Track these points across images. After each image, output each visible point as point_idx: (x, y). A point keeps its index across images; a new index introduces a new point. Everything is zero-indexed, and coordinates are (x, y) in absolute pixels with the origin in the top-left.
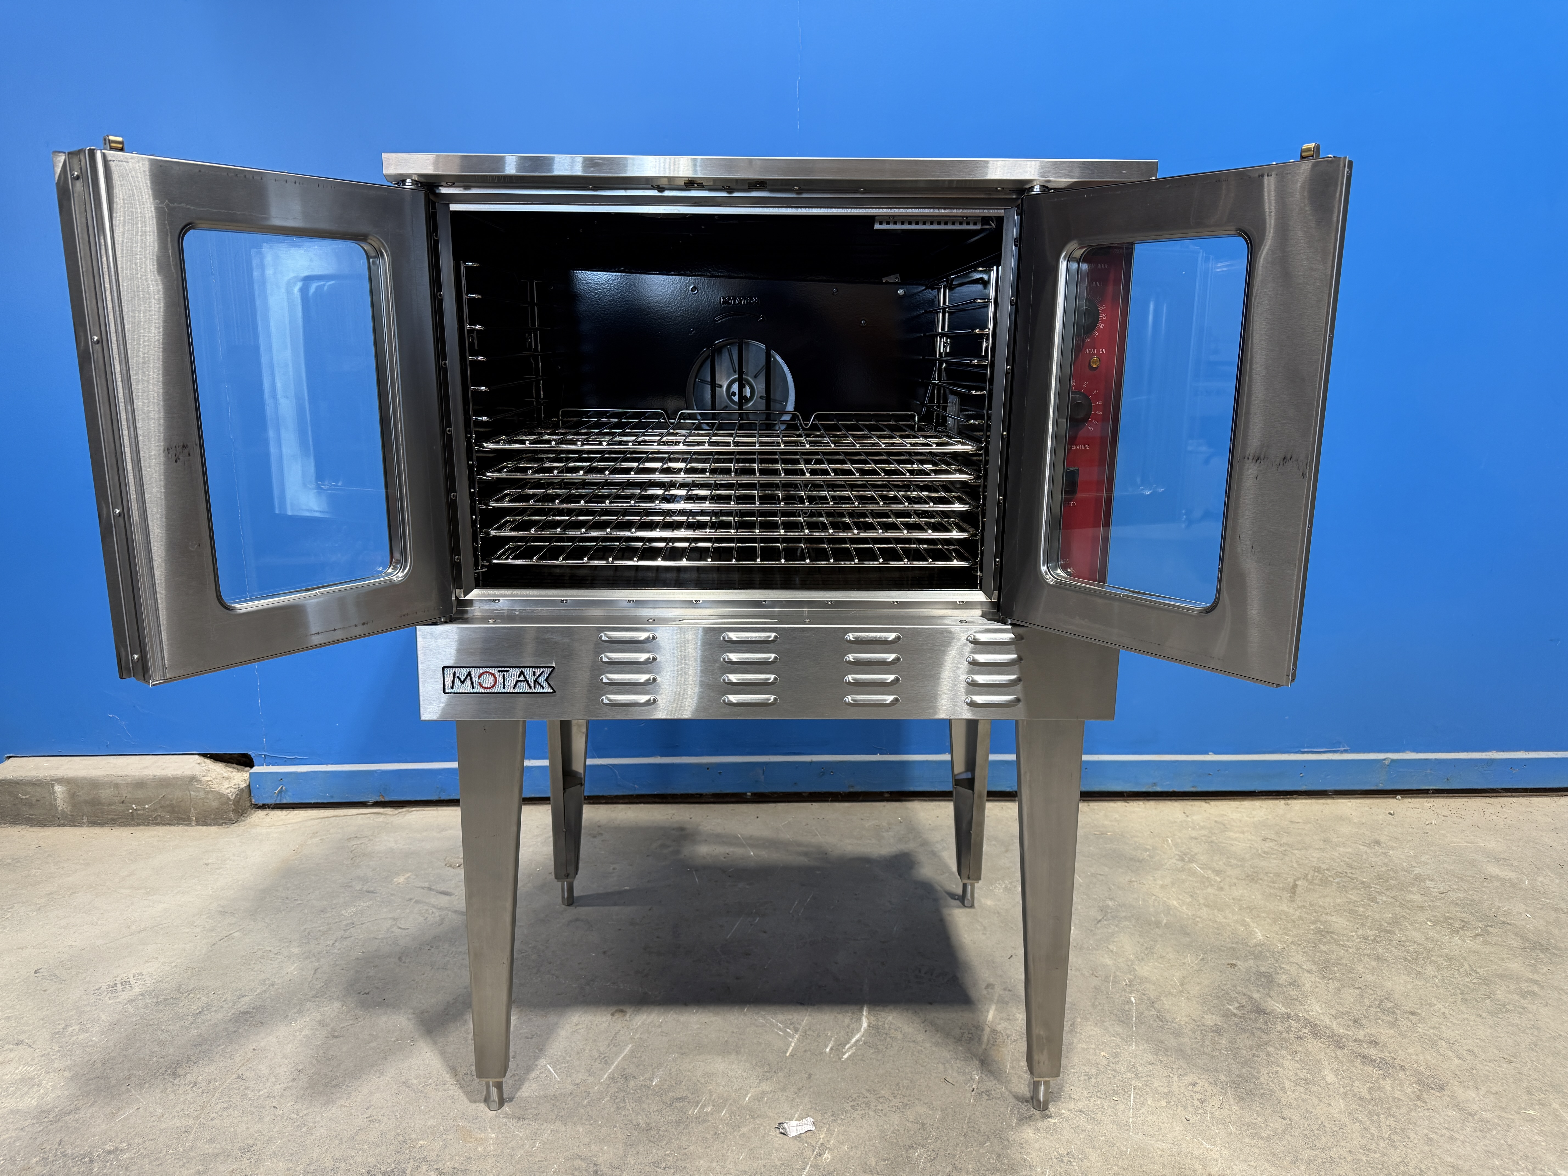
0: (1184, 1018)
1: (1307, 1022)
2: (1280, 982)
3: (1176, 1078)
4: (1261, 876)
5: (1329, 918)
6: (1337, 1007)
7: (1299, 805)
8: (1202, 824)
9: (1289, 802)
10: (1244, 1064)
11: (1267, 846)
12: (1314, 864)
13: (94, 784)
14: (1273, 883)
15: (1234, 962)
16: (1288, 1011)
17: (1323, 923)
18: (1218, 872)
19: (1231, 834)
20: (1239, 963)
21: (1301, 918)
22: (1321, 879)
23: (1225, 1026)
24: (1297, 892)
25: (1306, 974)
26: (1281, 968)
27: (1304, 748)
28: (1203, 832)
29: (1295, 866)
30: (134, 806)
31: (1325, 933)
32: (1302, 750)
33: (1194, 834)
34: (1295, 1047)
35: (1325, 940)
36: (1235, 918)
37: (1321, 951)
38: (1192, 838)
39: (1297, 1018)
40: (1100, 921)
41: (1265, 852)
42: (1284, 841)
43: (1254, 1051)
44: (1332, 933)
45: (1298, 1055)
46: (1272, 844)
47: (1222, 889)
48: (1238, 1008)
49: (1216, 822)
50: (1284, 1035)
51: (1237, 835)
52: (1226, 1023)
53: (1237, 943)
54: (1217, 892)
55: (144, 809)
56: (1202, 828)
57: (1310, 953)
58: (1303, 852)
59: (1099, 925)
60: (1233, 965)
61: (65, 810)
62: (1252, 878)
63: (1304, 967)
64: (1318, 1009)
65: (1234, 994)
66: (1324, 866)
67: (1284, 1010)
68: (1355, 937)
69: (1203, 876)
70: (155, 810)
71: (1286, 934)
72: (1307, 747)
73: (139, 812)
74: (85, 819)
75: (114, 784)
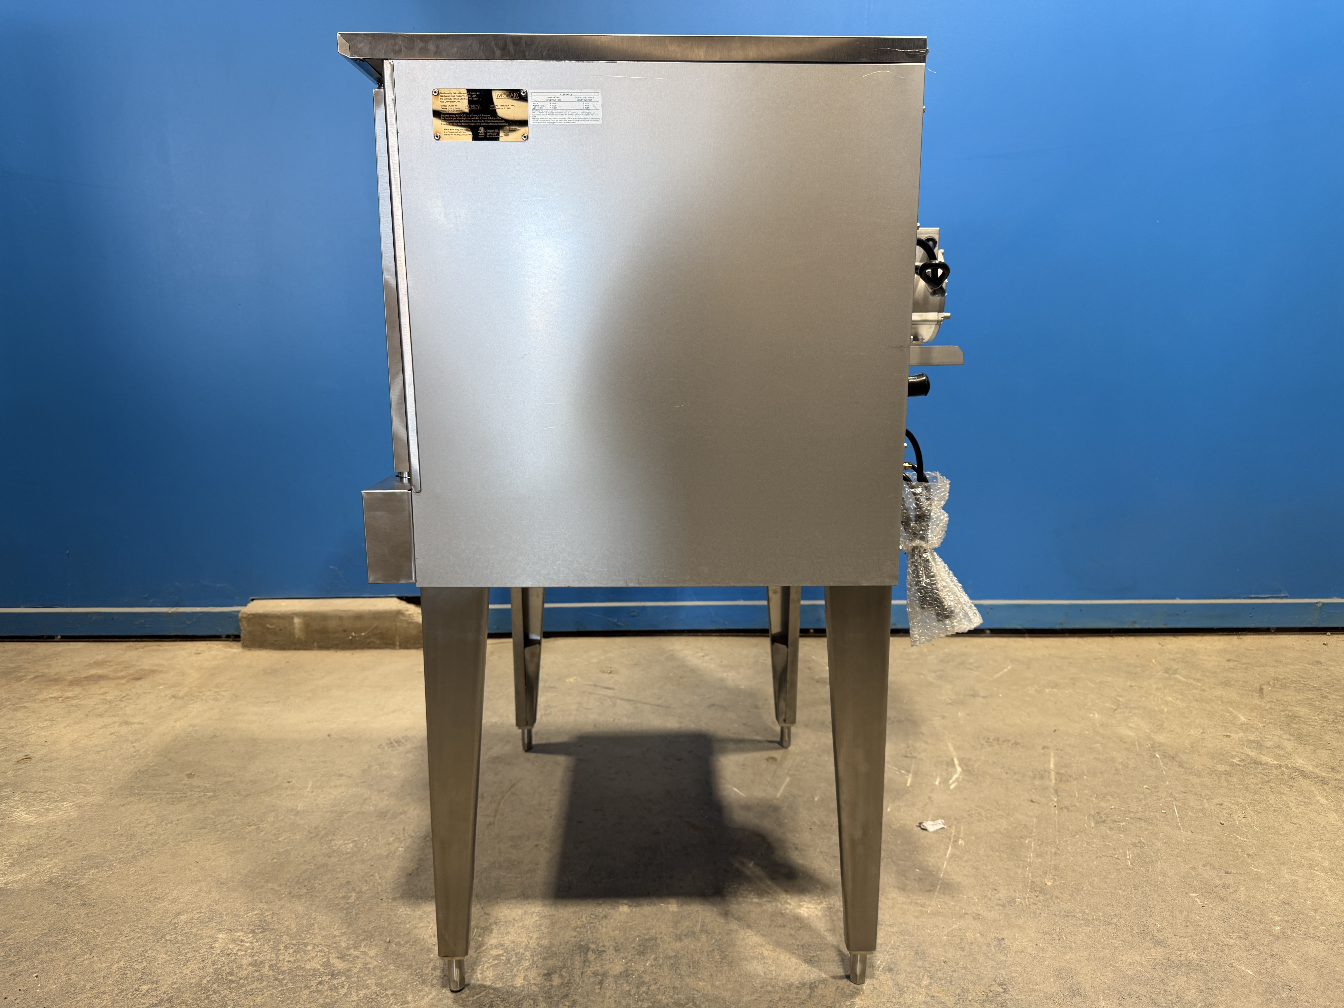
0: (1201, 767)
1: (1296, 769)
2: (1268, 746)
3: (1205, 801)
4: (1233, 683)
5: (1294, 708)
6: (1316, 760)
7: (1249, 640)
8: (1176, 651)
9: (1241, 637)
10: (1255, 793)
11: (1231, 664)
12: (1273, 675)
13: (324, 617)
14: (1244, 687)
15: (1228, 734)
16: (1279, 762)
17: (1289, 711)
18: (1198, 680)
19: (1201, 657)
20: (1232, 735)
21: (1271, 708)
22: (1281, 685)
23: (1233, 771)
24: (1264, 693)
25: (1286, 741)
26: (1266, 738)
27: (1252, 594)
28: (1178, 656)
29: (1258, 676)
30: (353, 634)
31: (1293, 718)
32: (1250, 596)
33: (1171, 657)
34: (1290, 784)
35: (1294, 721)
36: (1221, 708)
37: (1293, 728)
38: (1171, 659)
39: (1287, 767)
40: (1115, 710)
41: (1231, 668)
42: (1244, 661)
43: (1260, 786)
44: (1300, 717)
45: (1295, 788)
46: (1235, 663)
47: (1204, 691)
48: (1240, 761)
49: (1186, 649)
50: (1280, 777)
51: (1205, 658)
52: (1234, 769)
53: (1226, 723)
54: (1201, 693)
55: (361, 636)
56: (1177, 653)
57: (1286, 729)
58: (1262, 668)
59: (1116, 712)
60: (1229, 736)
61: (301, 637)
62: (1226, 684)
63: (1284, 737)
64: (1302, 762)
65: (1234, 753)
66: (1281, 677)
67: (1275, 762)
68: (1318, 720)
69: (1187, 683)
70: (369, 637)
71: (1263, 718)
72: (1255, 594)
73: (357, 639)
74: (315, 644)
75: (339, 617)
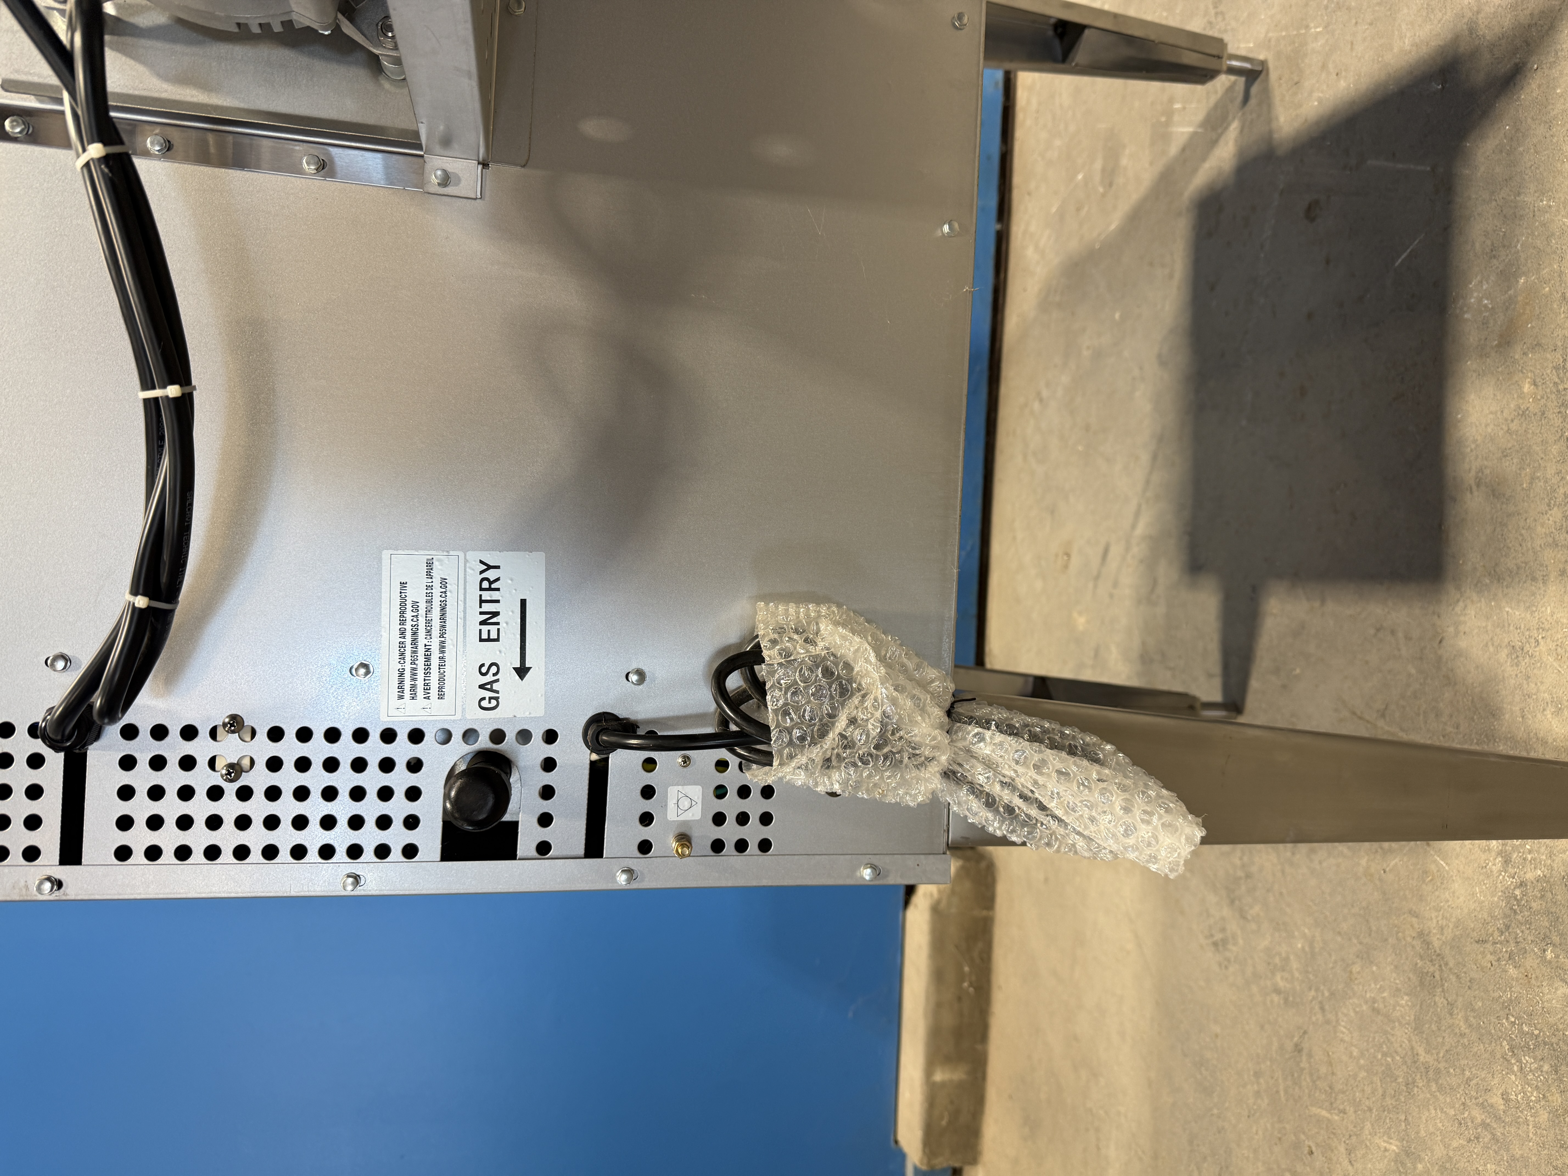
13: (935, 1032)
30: (966, 984)
55: (969, 973)
61: (966, 1071)
70: (972, 959)
73: (974, 979)
74: (979, 1047)
75: (937, 1008)
